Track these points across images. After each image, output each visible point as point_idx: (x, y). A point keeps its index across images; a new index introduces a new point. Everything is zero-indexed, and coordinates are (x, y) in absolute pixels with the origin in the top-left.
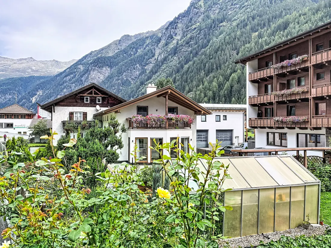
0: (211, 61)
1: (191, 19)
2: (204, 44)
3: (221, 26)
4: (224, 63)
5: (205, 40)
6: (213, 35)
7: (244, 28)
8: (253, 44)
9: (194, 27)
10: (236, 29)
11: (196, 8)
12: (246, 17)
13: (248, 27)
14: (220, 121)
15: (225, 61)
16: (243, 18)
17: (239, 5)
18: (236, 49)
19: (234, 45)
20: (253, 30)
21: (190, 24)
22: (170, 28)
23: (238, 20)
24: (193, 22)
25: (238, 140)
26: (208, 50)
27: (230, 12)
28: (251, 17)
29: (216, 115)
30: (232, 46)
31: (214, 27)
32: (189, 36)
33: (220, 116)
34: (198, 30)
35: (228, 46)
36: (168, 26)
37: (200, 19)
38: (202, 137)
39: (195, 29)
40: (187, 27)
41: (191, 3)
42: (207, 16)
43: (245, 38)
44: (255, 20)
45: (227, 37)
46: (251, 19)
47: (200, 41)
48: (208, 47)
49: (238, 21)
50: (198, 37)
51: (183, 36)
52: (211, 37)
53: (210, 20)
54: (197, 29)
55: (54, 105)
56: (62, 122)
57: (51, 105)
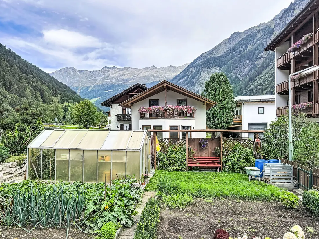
22: (284, 16)
55: (111, 103)
56: (116, 115)
57: (109, 103)
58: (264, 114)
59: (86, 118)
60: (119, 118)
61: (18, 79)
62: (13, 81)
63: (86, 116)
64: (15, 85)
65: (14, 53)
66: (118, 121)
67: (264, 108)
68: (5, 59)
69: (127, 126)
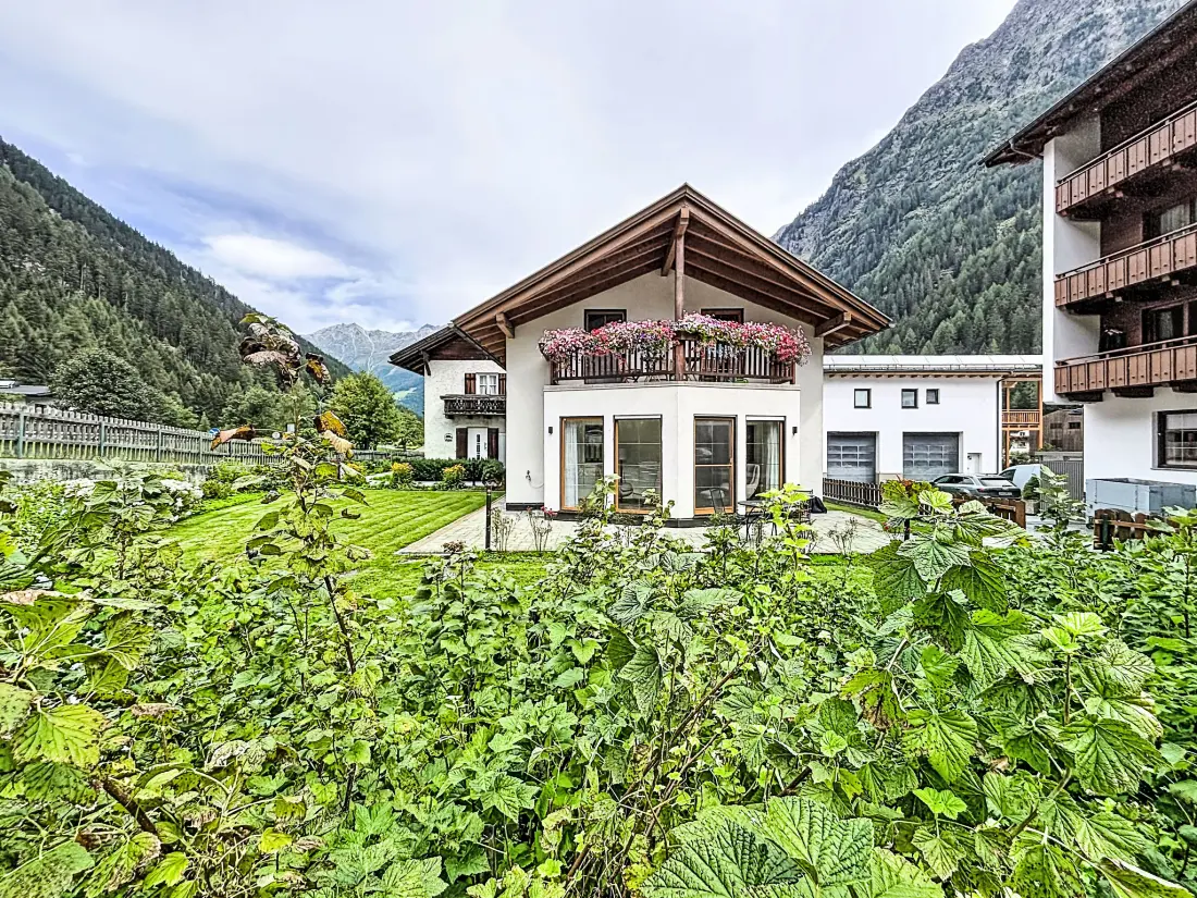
0: (885, 297)
1: (836, 213)
2: (867, 264)
3: (912, 218)
4: (919, 299)
5: (870, 255)
6: (890, 241)
7: (973, 212)
8: (1002, 245)
9: (842, 228)
10: (952, 218)
11: (848, 188)
12: (981, 185)
13: (985, 209)
14: (916, 407)
15: (923, 294)
16: (971, 190)
17: (958, 164)
18: (952, 264)
19: (945, 256)
20: (1001, 214)
21: (833, 224)
22: (786, 239)
23: (958, 197)
24: (840, 219)
25: (978, 463)
26: (877, 275)
27: (936, 183)
28: (994, 184)
29: (903, 390)
30: (941, 260)
31: (894, 221)
32: (830, 250)
33: (915, 391)
34: (852, 234)
35: (928, 259)
36: (784, 235)
37: (857, 211)
38: (858, 453)
39: (845, 232)
40: (826, 232)
41: (834, 180)
42: (874, 200)
43: (977, 236)
44: (1007, 189)
45: (928, 240)
46: (994, 189)
47: (858, 258)
48: (878, 268)
49: (956, 201)
50: (853, 250)
51: (818, 252)
52: (883, 246)
53: (882, 208)
54: (849, 233)
55: (426, 356)
56: (442, 398)
57: (418, 355)
58: (869, 407)
59: (365, 420)
60: (452, 407)
61: (226, 341)
62: (212, 345)
63: (365, 416)
64: (217, 355)
65: (222, 289)
66: (450, 417)
67: (869, 390)
68: (195, 297)
69: (479, 436)
